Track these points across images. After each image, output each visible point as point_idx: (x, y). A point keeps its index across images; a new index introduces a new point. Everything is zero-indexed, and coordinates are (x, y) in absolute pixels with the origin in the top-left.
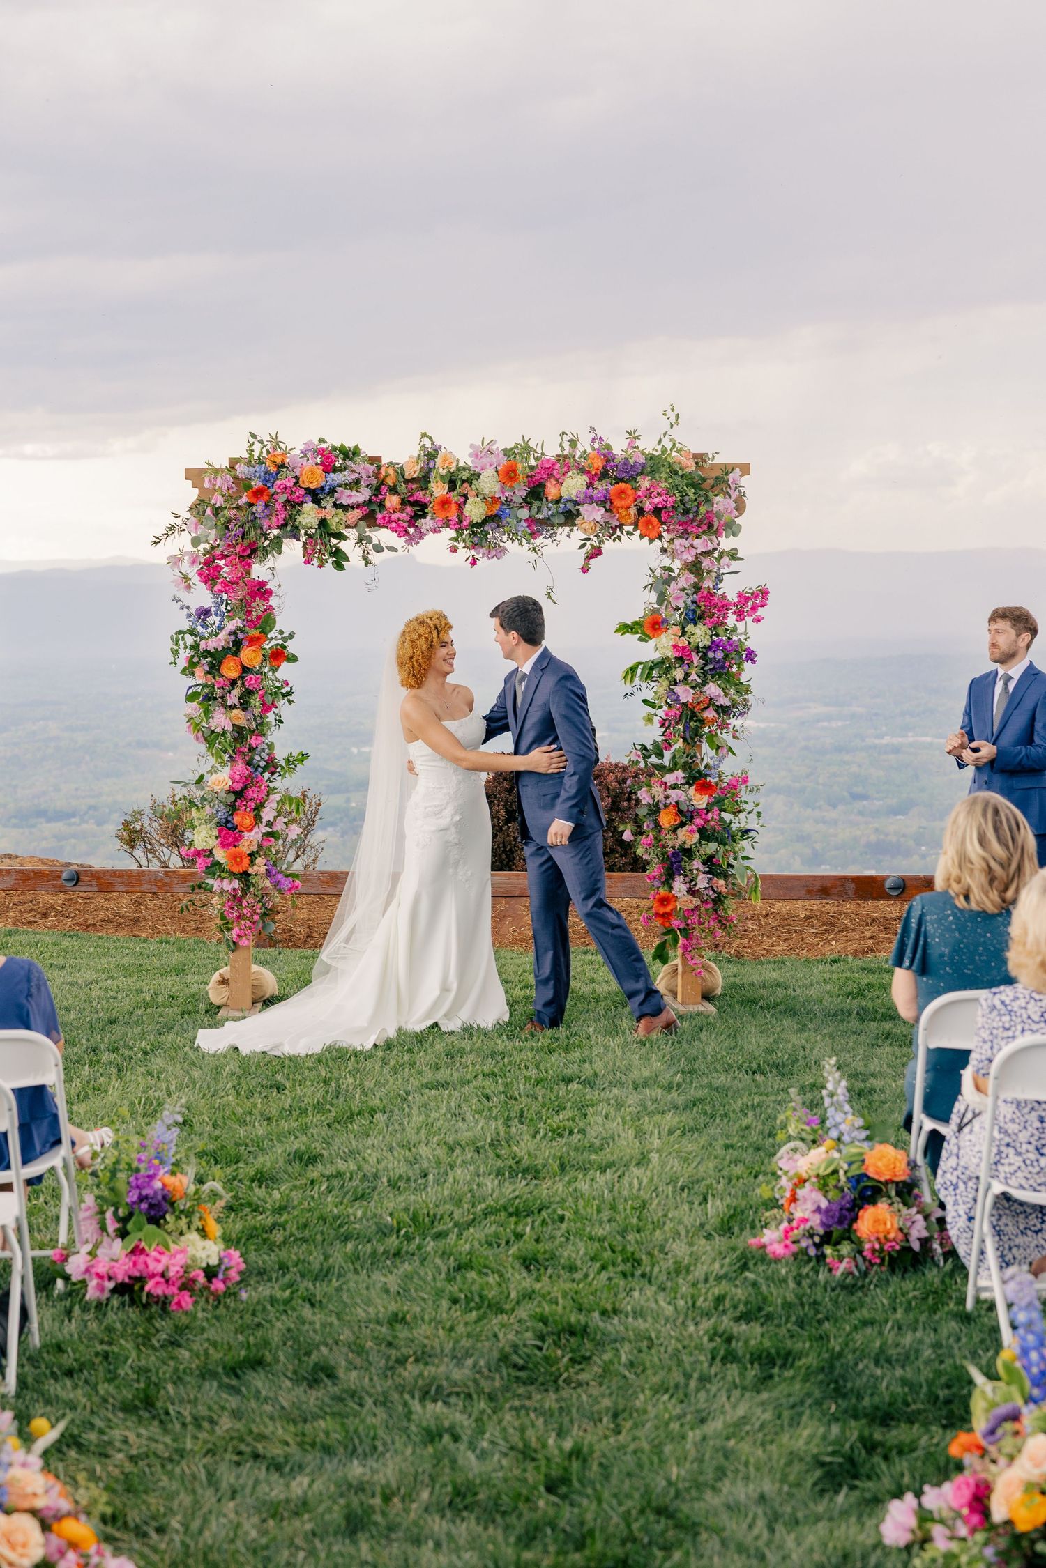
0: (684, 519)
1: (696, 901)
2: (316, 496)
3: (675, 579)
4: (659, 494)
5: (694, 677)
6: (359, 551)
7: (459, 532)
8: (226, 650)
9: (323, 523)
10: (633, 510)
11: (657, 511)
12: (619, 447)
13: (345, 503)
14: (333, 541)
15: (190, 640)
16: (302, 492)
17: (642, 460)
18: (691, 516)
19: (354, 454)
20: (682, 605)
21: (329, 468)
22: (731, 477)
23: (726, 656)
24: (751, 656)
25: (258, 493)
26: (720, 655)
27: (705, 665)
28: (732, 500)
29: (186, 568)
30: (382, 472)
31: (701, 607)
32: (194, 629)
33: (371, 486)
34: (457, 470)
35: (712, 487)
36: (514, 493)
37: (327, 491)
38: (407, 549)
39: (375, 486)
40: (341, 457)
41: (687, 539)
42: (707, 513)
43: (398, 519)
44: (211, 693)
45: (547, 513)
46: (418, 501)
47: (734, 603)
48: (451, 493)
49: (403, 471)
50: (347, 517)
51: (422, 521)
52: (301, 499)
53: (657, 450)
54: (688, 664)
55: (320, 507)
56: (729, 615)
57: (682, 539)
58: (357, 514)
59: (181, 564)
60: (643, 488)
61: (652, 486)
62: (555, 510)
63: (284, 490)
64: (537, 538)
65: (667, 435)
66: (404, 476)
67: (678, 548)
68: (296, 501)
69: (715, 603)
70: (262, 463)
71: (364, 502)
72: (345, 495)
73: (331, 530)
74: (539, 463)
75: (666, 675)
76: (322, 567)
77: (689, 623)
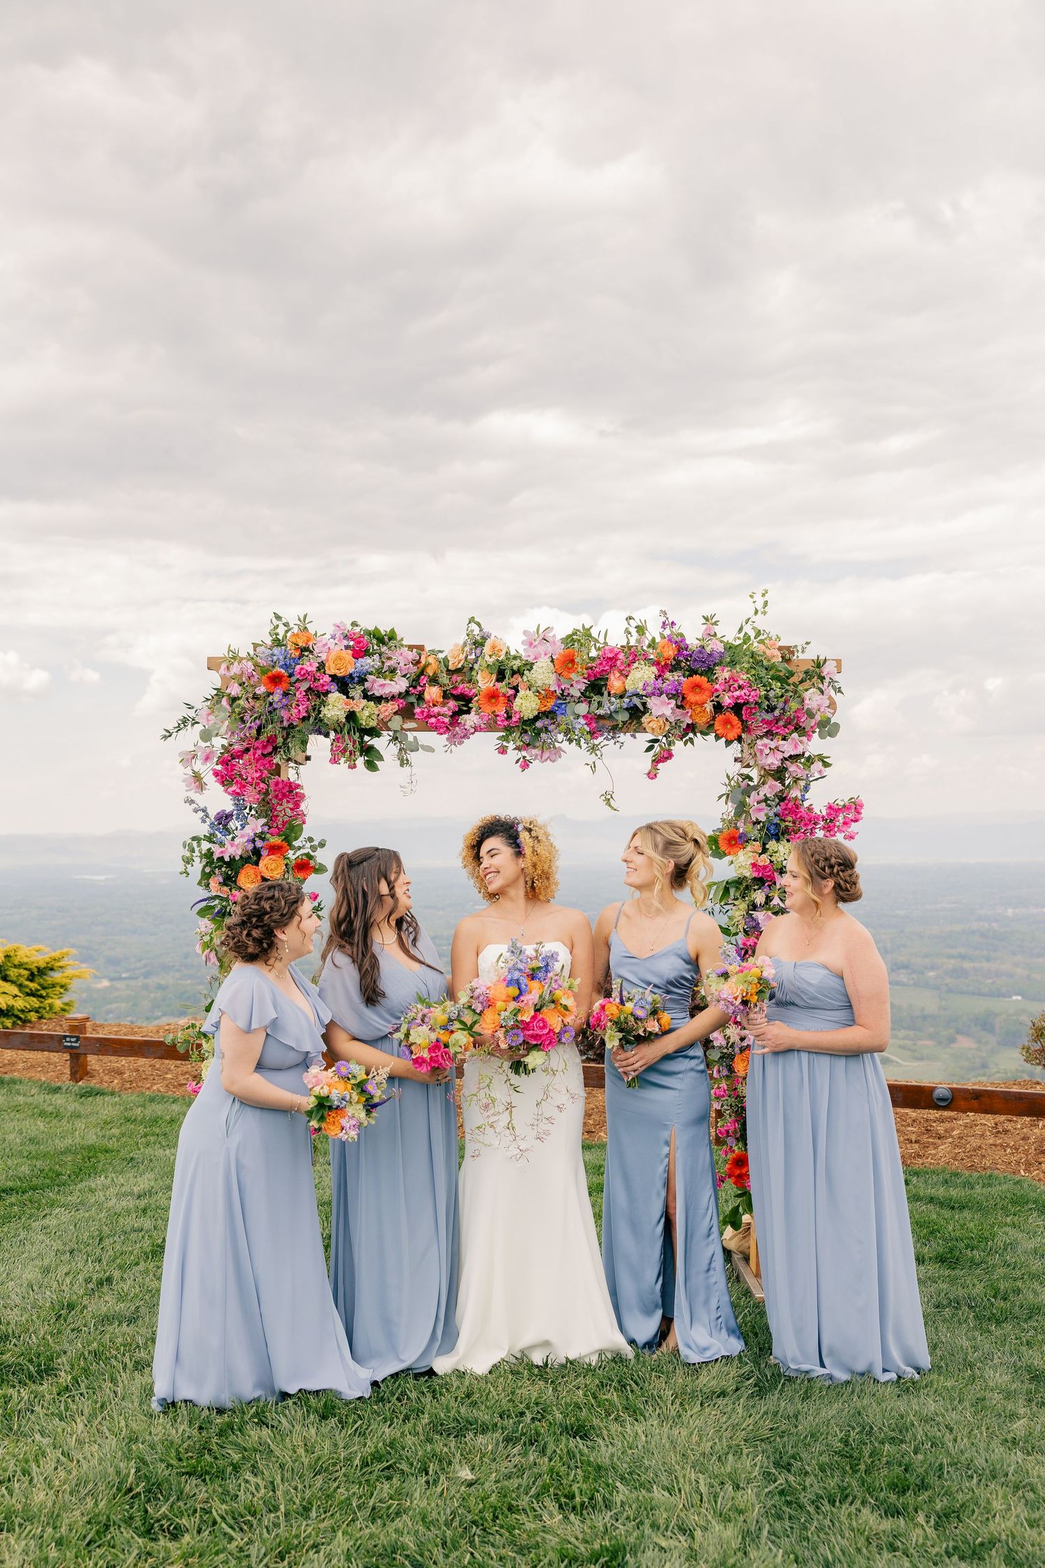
0: (769, 717)
2: (343, 684)
3: (755, 788)
4: (740, 687)
6: (394, 749)
7: (509, 730)
8: (245, 860)
9: (351, 716)
10: (709, 707)
11: (737, 708)
12: (693, 636)
13: (377, 694)
14: (366, 738)
15: (205, 846)
16: (327, 679)
17: (720, 648)
18: (777, 713)
19: (390, 639)
20: (762, 818)
21: (360, 652)
22: (825, 670)
25: (280, 681)
28: (825, 697)
29: (198, 766)
30: (423, 661)
31: (785, 821)
32: (213, 835)
33: (408, 676)
34: (507, 659)
35: (801, 682)
36: (572, 685)
37: (356, 679)
38: (449, 750)
39: (413, 676)
40: (375, 641)
41: (772, 740)
42: (795, 712)
43: (439, 714)
44: (225, 907)
45: (609, 708)
46: (462, 694)
47: (823, 817)
48: (499, 685)
49: (446, 660)
50: (379, 710)
51: (465, 716)
52: (326, 688)
53: (739, 638)
54: (769, 886)
55: (348, 697)
56: (817, 830)
57: (765, 741)
58: (391, 707)
59: (193, 761)
60: (721, 680)
61: (732, 678)
62: (619, 705)
63: (305, 676)
64: (597, 738)
65: (750, 622)
66: (447, 666)
67: (761, 751)
68: (320, 689)
69: (801, 817)
70: (284, 645)
71: (400, 694)
72: (377, 684)
73: (361, 724)
74: (601, 654)
75: (744, 897)
76: (353, 767)
77: (770, 839)
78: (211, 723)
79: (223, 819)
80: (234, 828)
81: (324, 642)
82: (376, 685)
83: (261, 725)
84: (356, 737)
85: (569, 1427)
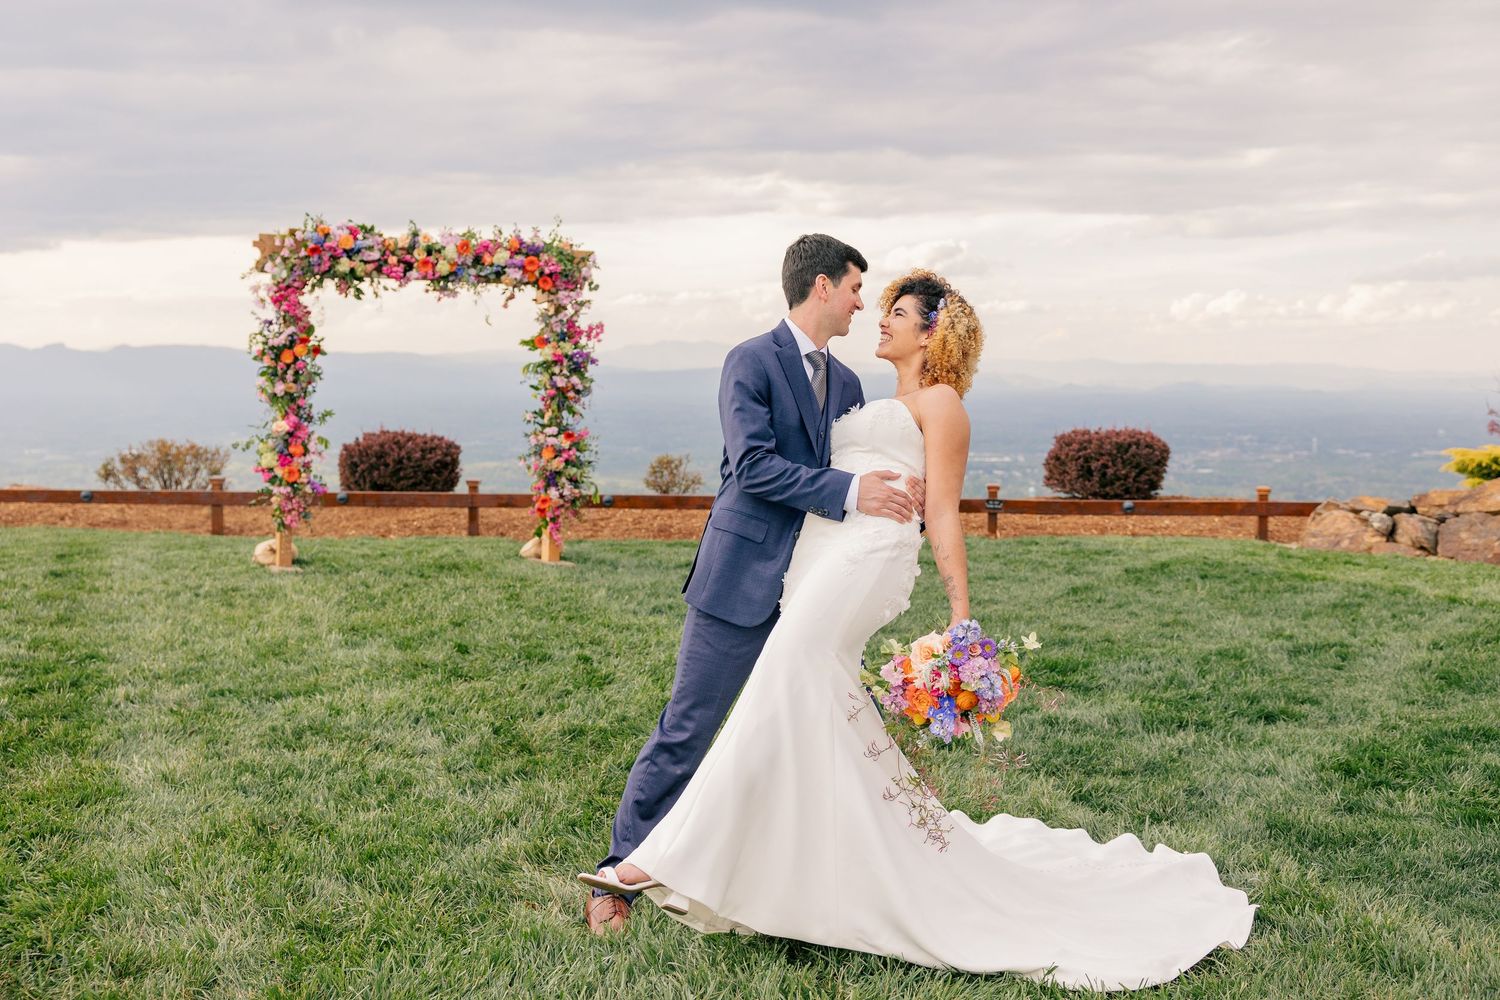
0: (565, 280)
1: (561, 502)
2: (350, 253)
4: (552, 265)
5: (564, 372)
6: (372, 289)
7: (433, 281)
8: (285, 346)
9: (352, 271)
10: (537, 274)
11: (550, 275)
12: (527, 237)
13: (366, 260)
14: (356, 282)
15: (260, 338)
16: (341, 251)
17: (542, 244)
18: (568, 278)
19: (370, 230)
20: (558, 330)
21: (356, 238)
22: (591, 257)
23: (580, 361)
24: (593, 362)
25: (314, 251)
27: (571, 365)
28: (591, 270)
30: (387, 243)
31: (567, 333)
32: (263, 332)
33: (380, 250)
34: (430, 244)
35: (580, 262)
36: (466, 259)
37: (356, 251)
38: (399, 290)
39: (382, 251)
40: (362, 231)
42: (576, 277)
43: (396, 271)
44: (275, 372)
45: (485, 272)
46: (408, 261)
47: (585, 331)
48: (428, 257)
49: (399, 243)
50: (366, 268)
51: (411, 273)
52: (340, 255)
53: (550, 240)
54: (560, 365)
55: (351, 260)
56: (583, 338)
57: (564, 291)
58: (372, 267)
59: (259, 292)
60: (543, 260)
61: (550, 260)
62: (489, 271)
63: (331, 248)
64: (480, 286)
65: (554, 232)
66: (398, 246)
67: (561, 297)
68: (337, 256)
69: (576, 331)
70: (316, 231)
71: (376, 260)
73: (356, 275)
74: (479, 243)
76: (345, 298)
77: (561, 341)
79: (268, 324)
81: (337, 231)
82: (365, 255)
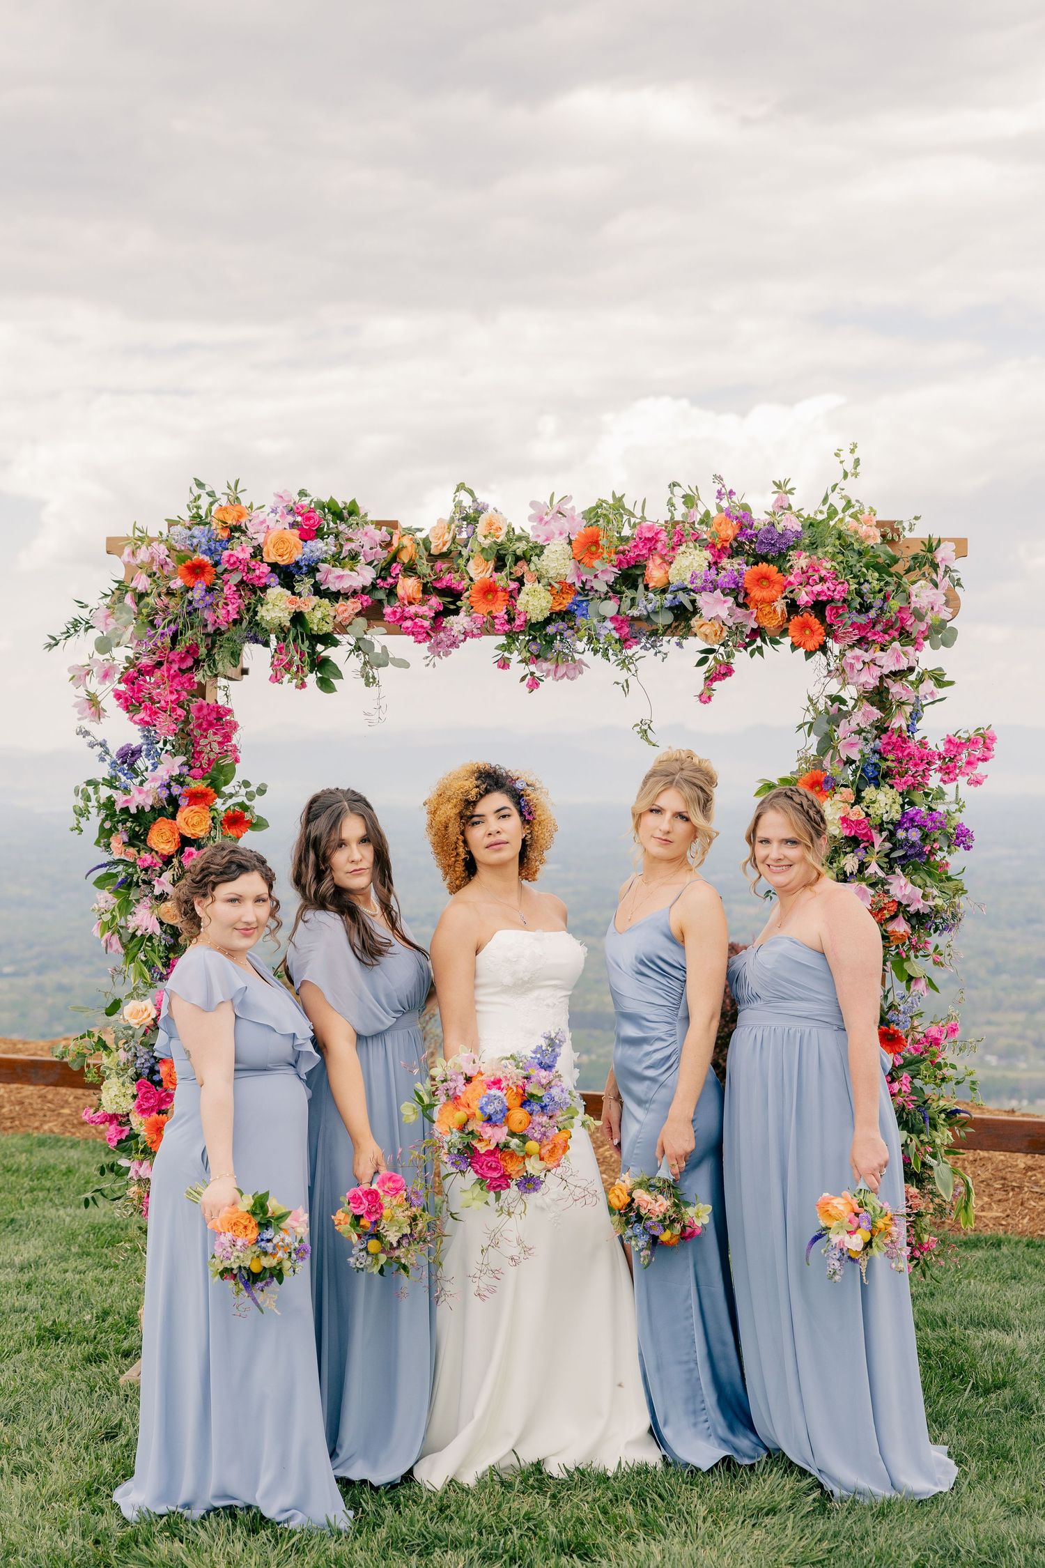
0: (861, 619)
2: (287, 575)
4: (823, 580)
5: (873, 869)
6: (356, 662)
7: (512, 636)
8: (158, 812)
9: (298, 618)
10: (780, 605)
11: (819, 607)
12: (761, 509)
13: (333, 589)
14: (320, 648)
15: (105, 792)
16: (265, 569)
17: (796, 526)
18: (872, 614)
19: (351, 514)
20: (855, 756)
21: (310, 532)
22: (940, 555)
23: (925, 837)
24: (961, 838)
25: (198, 571)
26: (915, 835)
27: (892, 850)
28: (940, 592)
29: (94, 684)
30: (395, 544)
31: (886, 760)
32: (115, 778)
33: (375, 563)
34: (510, 540)
35: (908, 571)
36: (596, 576)
37: (305, 569)
38: (432, 663)
39: (383, 564)
40: (330, 517)
41: (866, 651)
42: (899, 612)
43: (417, 616)
44: (132, 875)
45: (646, 608)
46: (448, 587)
47: (939, 755)
48: (497, 576)
49: (426, 543)
50: (336, 610)
51: (452, 618)
52: (263, 581)
53: (821, 512)
54: (865, 848)
55: (294, 593)
56: (932, 773)
57: (857, 652)
58: (352, 606)
59: (88, 678)
60: (796, 570)
61: (811, 566)
62: (658, 604)
63: (236, 565)
64: (631, 647)
65: (837, 490)
66: (428, 549)
67: (852, 666)
68: (256, 583)
69: (909, 754)
70: (207, 523)
71: (364, 588)
72: (333, 575)
73: (311, 629)
74: (636, 531)
75: (831, 863)
76: (303, 685)
77: (868, 784)
78: (111, 628)
79: (129, 756)
80: (143, 768)
81: (261, 518)
82: (330, 577)
83: (177, 631)
84: (305, 646)
85: (565, 1544)
